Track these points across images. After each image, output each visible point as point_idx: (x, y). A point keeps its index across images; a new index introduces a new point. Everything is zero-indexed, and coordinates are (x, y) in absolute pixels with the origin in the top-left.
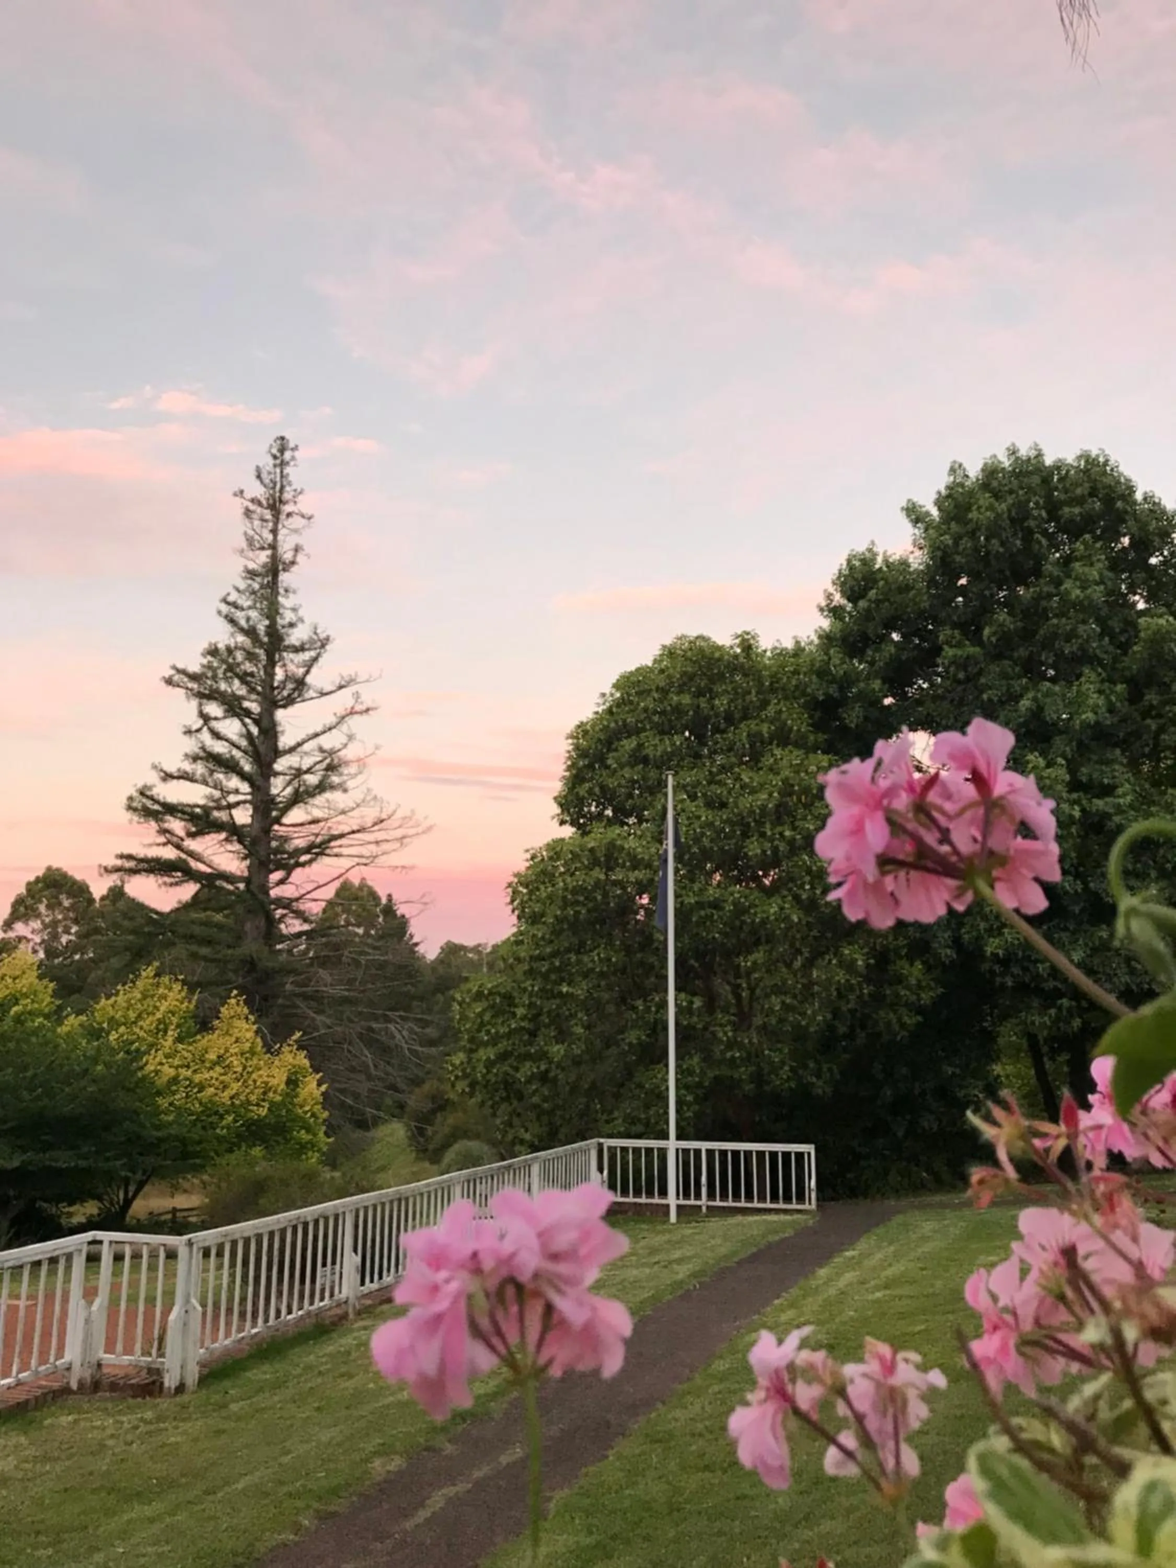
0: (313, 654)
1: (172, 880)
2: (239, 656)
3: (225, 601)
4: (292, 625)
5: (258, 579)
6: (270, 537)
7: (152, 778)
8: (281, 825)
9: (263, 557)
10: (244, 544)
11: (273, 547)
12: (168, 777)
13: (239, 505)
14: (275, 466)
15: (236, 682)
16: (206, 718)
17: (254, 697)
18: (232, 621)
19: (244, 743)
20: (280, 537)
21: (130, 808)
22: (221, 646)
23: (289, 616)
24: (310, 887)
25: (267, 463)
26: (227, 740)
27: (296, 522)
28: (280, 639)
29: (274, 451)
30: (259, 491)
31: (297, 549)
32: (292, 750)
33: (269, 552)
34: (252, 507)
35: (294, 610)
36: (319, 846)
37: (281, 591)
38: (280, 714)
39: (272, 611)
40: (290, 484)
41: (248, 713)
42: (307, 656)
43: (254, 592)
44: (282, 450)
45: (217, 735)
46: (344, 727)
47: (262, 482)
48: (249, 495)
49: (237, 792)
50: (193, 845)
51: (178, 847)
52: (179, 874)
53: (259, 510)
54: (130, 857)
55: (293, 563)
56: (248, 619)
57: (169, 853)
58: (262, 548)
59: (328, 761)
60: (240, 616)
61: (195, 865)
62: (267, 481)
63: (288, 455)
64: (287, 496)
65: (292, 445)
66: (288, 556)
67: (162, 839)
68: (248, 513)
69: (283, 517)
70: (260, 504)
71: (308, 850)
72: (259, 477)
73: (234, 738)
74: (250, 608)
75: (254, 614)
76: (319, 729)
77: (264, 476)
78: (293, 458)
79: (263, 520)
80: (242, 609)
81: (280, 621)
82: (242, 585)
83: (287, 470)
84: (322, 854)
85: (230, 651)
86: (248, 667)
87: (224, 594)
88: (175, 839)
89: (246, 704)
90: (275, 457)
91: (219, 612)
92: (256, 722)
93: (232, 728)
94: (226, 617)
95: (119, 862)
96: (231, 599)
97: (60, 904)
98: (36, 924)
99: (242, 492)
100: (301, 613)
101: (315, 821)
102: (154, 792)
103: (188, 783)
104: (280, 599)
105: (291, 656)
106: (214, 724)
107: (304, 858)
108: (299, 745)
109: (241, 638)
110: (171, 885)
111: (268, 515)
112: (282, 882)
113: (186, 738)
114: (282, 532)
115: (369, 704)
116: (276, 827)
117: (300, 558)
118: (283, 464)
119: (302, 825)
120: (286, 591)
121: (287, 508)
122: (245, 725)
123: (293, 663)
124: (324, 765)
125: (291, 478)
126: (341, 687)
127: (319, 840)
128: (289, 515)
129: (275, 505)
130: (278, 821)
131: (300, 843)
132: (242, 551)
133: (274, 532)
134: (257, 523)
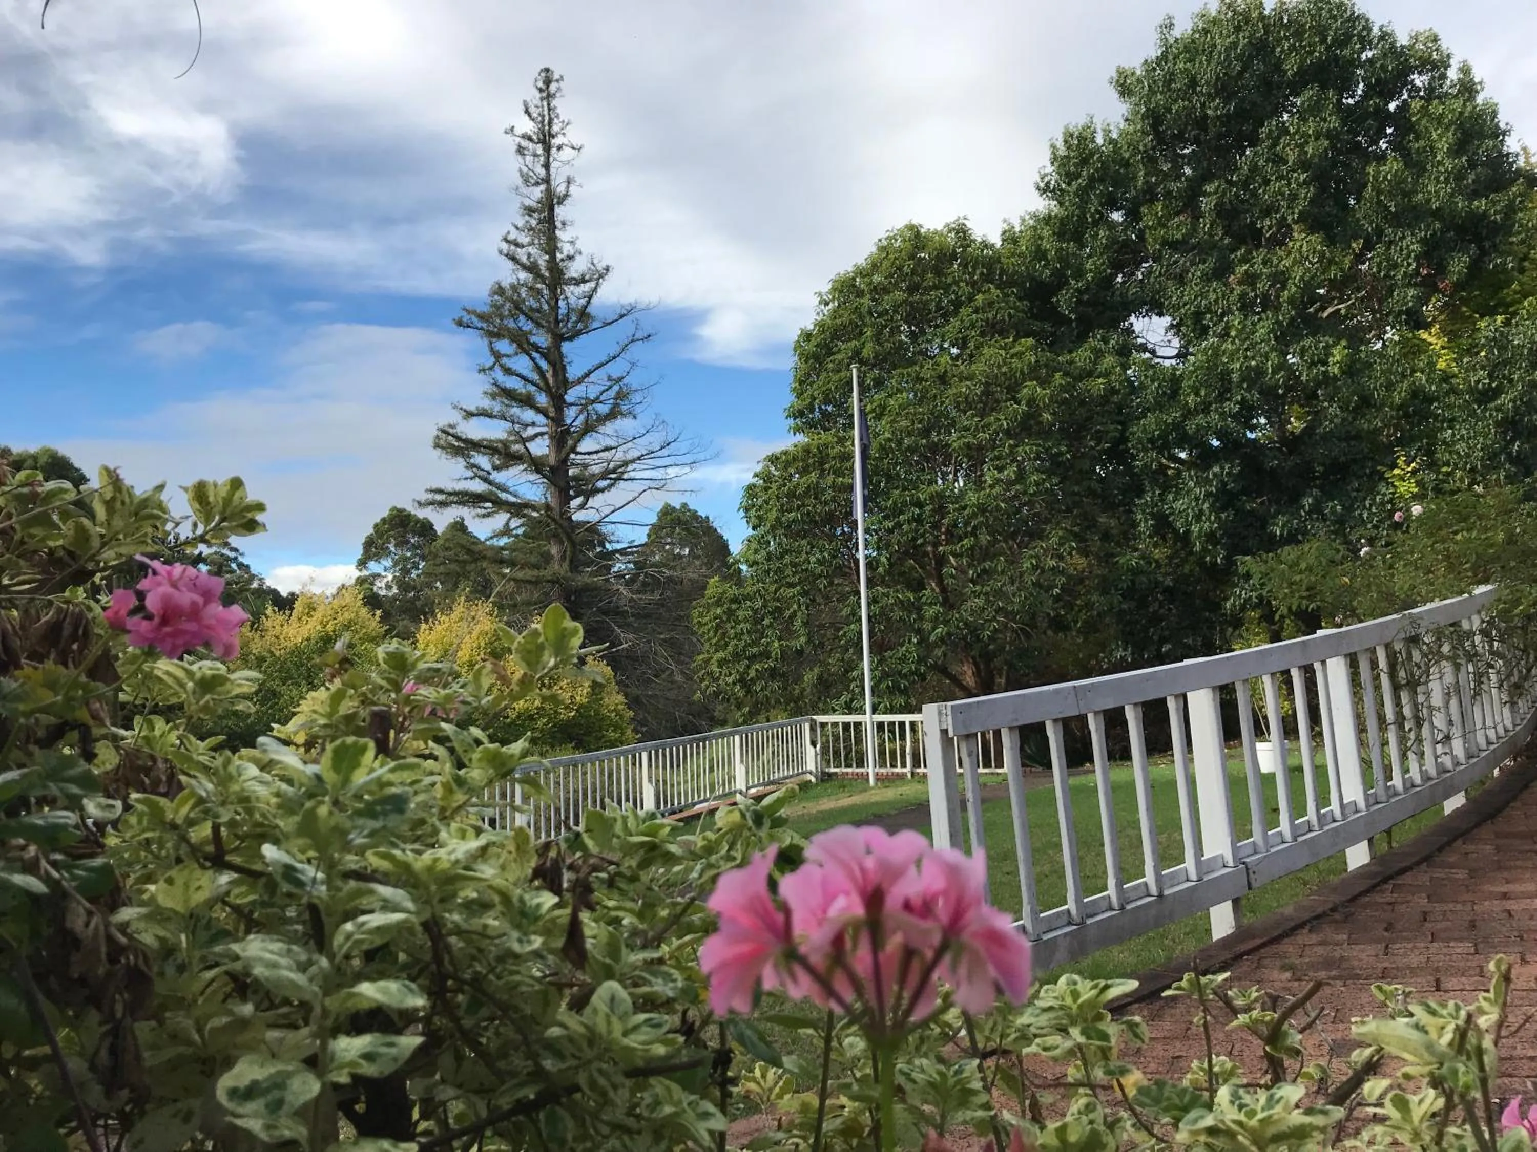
0: (592, 284)
1: (483, 511)
2: (523, 292)
3: (506, 240)
4: (570, 258)
5: (536, 215)
6: (542, 172)
7: (455, 417)
8: (577, 453)
9: (538, 192)
10: (519, 181)
11: (547, 181)
12: (469, 415)
13: (511, 143)
14: (542, 99)
15: (522, 318)
16: (497, 356)
17: (541, 331)
18: (513, 259)
19: (536, 377)
20: (553, 171)
21: (437, 446)
22: (505, 284)
23: (567, 249)
24: (607, 510)
25: (534, 97)
26: (518, 375)
27: (567, 153)
28: (561, 273)
29: (540, 84)
30: (527, 126)
31: (569, 182)
32: (580, 381)
33: (543, 187)
34: (525, 143)
35: (572, 243)
36: (614, 471)
37: (558, 224)
38: (566, 347)
39: (551, 247)
40: (557, 116)
41: (537, 348)
42: (587, 287)
43: (531, 229)
44: (548, 82)
45: (508, 371)
46: (627, 355)
47: (529, 115)
48: (519, 131)
49: (533, 424)
50: (499, 477)
51: (486, 480)
52: (489, 505)
53: (531, 146)
54: (440, 491)
55: (566, 196)
56: (529, 255)
57: (478, 487)
58: (537, 184)
59: (616, 388)
60: (522, 254)
61: (504, 496)
62: (535, 115)
63: (553, 87)
64: (556, 128)
65: (556, 76)
66: (561, 190)
67: (470, 473)
68: (521, 150)
69: (554, 151)
70: (530, 139)
71: (604, 476)
72: (527, 112)
73: (525, 372)
74: (530, 244)
75: (533, 250)
76: (604, 359)
77: (532, 110)
78: (559, 89)
79: (535, 155)
80: (522, 246)
81: (559, 256)
82: (520, 223)
83: (554, 103)
84: (619, 479)
85: (514, 288)
86: (532, 303)
87: (504, 233)
88: (481, 473)
89: (533, 339)
90: (541, 90)
91: (501, 252)
92: (545, 356)
93: (522, 364)
94: (507, 255)
95: (430, 496)
96: (511, 237)
97: (408, 542)
98: (388, 563)
99: (512, 129)
100: (579, 245)
101: (607, 449)
102: (459, 431)
103: (488, 420)
104: (558, 232)
105: (572, 288)
106: (505, 361)
107: (602, 484)
108: (587, 375)
109: (523, 275)
110: (484, 516)
111: (539, 149)
112: (582, 507)
113: (481, 376)
114: (554, 165)
115: (648, 330)
116: (572, 456)
117: (573, 189)
118: (549, 97)
119: (597, 452)
120: (564, 224)
121: (556, 142)
122: (533, 359)
123: (573, 294)
124: (612, 393)
125: (558, 111)
126: (622, 316)
127: (611, 466)
128: (559, 148)
129: (545, 139)
130: (573, 450)
131: (596, 469)
132: (517, 189)
133: (547, 166)
134: (529, 158)
